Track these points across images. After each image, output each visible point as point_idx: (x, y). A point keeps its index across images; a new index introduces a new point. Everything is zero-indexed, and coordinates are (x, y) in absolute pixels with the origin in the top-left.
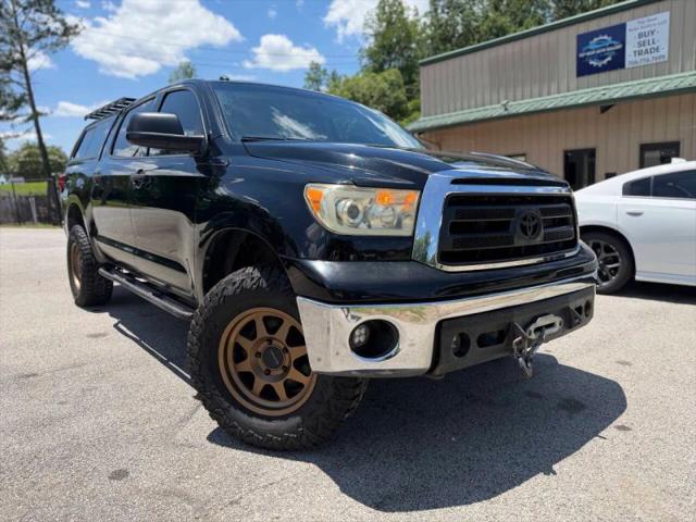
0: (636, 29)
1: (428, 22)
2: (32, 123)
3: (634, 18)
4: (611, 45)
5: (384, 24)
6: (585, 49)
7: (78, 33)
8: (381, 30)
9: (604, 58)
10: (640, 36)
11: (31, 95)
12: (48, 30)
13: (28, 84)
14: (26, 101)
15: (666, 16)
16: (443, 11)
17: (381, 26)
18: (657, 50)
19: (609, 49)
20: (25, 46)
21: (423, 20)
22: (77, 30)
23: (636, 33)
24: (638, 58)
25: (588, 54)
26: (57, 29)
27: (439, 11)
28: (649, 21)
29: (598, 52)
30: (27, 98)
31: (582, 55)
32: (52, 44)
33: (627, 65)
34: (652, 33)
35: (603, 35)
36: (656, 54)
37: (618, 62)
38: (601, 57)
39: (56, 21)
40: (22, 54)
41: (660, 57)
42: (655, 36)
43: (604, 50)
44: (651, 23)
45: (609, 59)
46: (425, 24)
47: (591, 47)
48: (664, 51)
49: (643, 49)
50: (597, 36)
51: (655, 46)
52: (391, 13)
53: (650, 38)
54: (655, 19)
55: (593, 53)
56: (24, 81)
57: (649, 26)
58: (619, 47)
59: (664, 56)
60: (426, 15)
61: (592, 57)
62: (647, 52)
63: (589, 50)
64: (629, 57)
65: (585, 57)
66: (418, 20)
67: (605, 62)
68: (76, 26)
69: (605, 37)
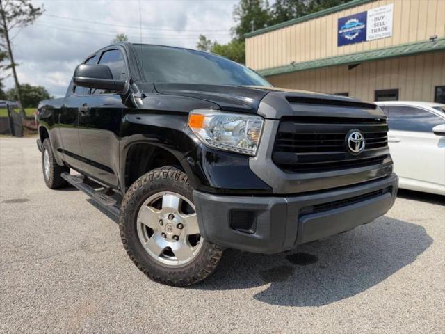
0: (373, 15)
1: (275, 11)
2: (10, 70)
3: (371, 8)
4: (358, 25)
5: (247, 12)
6: (342, 28)
7: (41, 14)
8: (245, 15)
9: (354, 34)
10: (375, 19)
11: (10, 53)
12: (21, 11)
13: (9, 46)
14: (7, 57)
15: (390, 6)
16: (284, 4)
17: (244, 12)
18: (386, 29)
19: (357, 28)
20: (7, 21)
21: (272, 9)
22: (40, 11)
23: (373, 18)
24: (374, 34)
25: (345, 31)
26: (26, 10)
27: (282, 3)
28: (381, 9)
29: (351, 30)
30: (7, 54)
31: (341, 32)
32: (25, 20)
33: (368, 39)
34: (383, 17)
35: (353, 18)
36: (385, 32)
37: (362, 37)
38: (352, 33)
39: (26, 5)
40: (5, 27)
41: (387, 34)
42: (385, 20)
43: (353, 29)
44: (383, 11)
45: (357, 34)
46: (273, 11)
47: (346, 26)
48: (390, 30)
49: (377, 28)
50: (350, 19)
51: (384, 26)
52: (251, 5)
53: (381, 21)
54: (384, 9)
55: (347, 30)
56: (6, 43)
57: (381, 13)
58: (363, 26)
59: (389, 33)
60: (273, 6)
61: (347, 33)
62: (379, 30)
63: (345, 28)
64: (369, 34)
65: (343, 33)
66: (269, 9)
67: (354, 36)
68: (39, 9)
69: (355, 20)
